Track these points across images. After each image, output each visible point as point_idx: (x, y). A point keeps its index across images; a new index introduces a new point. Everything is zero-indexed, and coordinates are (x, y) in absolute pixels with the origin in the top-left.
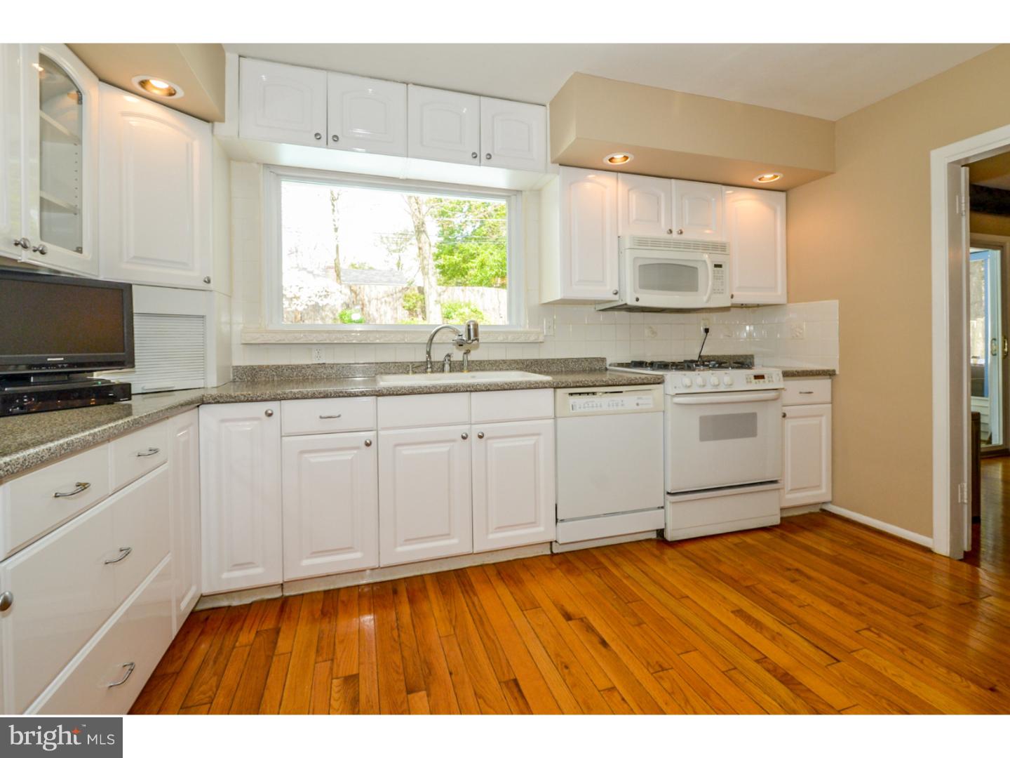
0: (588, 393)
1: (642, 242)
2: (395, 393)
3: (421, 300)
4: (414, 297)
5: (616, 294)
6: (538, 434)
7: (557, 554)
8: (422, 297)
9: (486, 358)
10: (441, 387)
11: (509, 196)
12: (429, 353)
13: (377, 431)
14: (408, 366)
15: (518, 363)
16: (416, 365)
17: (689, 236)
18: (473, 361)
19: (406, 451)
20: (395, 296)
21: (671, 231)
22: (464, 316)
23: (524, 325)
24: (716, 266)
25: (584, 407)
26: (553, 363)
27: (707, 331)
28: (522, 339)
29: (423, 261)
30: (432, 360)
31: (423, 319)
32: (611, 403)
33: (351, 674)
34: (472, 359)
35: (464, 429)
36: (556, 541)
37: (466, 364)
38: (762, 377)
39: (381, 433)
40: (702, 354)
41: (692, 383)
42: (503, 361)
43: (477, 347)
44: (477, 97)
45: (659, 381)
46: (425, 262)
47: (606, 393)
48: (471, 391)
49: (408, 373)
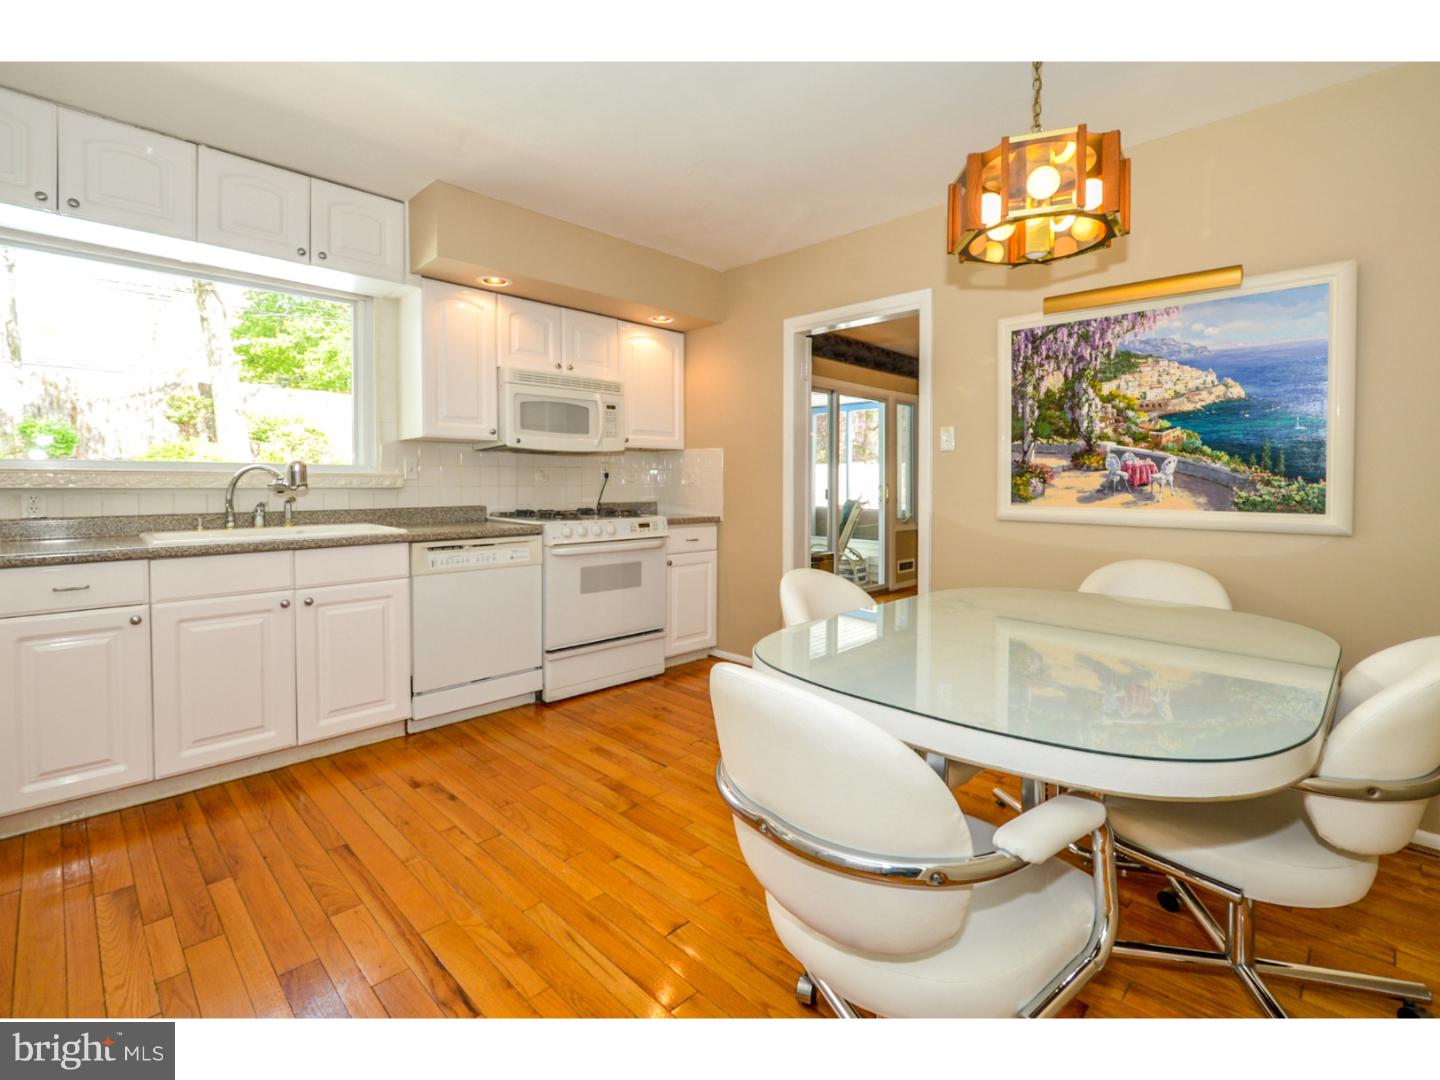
0: (453, 547)
1: (525, 377)
2: (179, 554)
3: (205, 407)
4: (191, 402)
5: (493, 433)
6: (388, 597)
7: (414, 734)
8: (207, 401)
9: (319, 507)
10: (250, 545)
11: (355, 301)
12: (230, 502)
13: (150, 604)
14: (196, 519)
15: (366, 515)
16: (209, 518)
17: (581, 372)
18: (300, 512)
19: (197, 628)
20: (148, 396)
21: (559, 366)
22: (290, 438)
23: (374, 465)
24: (608, 407)
25: (448, 563)
26: (417, 513)
27: (607, 476)
28: (372, 484)
29: (210, 341)
30: (236, 511)
31: (210, 440)
32: (480, 557)
33: (122, 886)
34: (299, 509)
35: (286, 595)
36: (412, 719)
37: (288, 515)
38: (647, 525)
39: (156, 607)
40: (601, 501)
41: (572, 532)
42: (346, 511)
43: (304, 494)
44: (307, 178)
45: (539, 532)
46: (215, 344)
47: (475, 546)
48: (295, 549)
49: (195, 528)
